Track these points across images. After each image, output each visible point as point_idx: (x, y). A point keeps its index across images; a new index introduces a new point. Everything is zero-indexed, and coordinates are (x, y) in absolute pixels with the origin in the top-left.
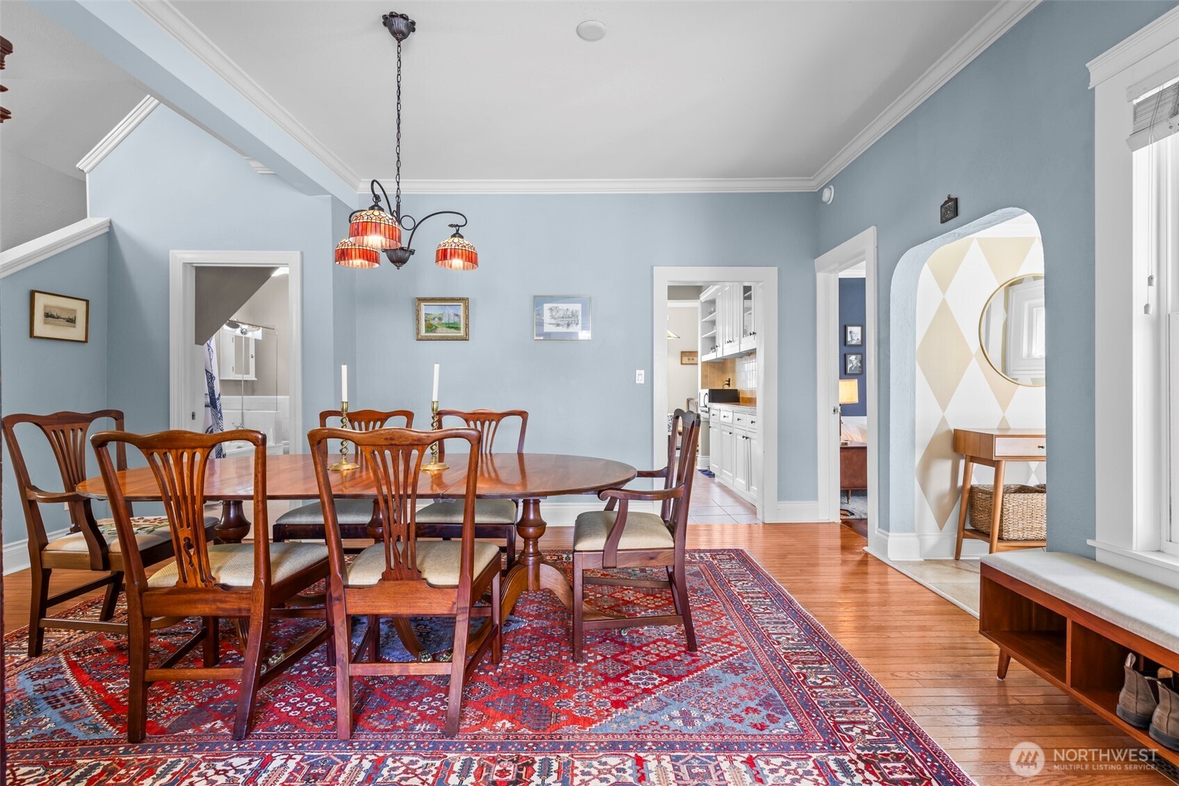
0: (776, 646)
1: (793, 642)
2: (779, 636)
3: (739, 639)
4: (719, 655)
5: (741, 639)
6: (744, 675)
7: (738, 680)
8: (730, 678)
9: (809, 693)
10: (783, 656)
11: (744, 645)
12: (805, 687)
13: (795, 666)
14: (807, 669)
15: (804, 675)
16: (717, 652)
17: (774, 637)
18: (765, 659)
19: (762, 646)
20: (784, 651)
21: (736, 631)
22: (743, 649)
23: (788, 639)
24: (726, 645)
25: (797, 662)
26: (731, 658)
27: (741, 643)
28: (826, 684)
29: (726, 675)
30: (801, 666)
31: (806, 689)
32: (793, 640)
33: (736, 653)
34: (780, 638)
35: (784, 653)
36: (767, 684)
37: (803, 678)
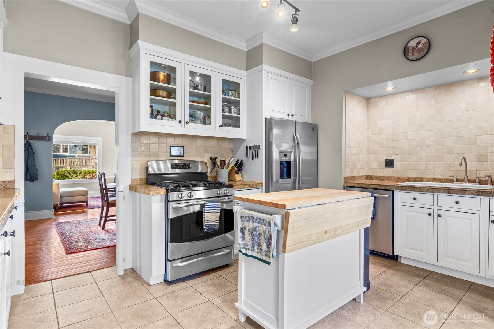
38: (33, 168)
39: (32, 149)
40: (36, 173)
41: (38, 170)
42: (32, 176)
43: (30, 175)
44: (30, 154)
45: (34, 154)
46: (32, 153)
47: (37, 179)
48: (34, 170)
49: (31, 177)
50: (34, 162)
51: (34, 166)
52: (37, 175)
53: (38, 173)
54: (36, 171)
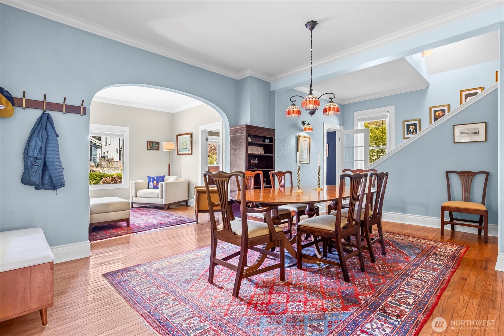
0: (174, 298)
1: (165, 304)
2: (173, 305)
3: (194, 294)
4: (198, 284)
5: (193, 295)
6: (183, 281)
7: (185, 278)
8: (188, 277)
9: (156, 283)
10: (169, 294)
11: (190, 292)
12: (158, 285)
13: (162, 291)
14: (157, 292)
15: (158, 289)
16: (200, 285)
17: (177, 303)
18: (177, 290)
19: (181, 295)
20: (169, 297)
21: (198, 298)
22: (189, 291)
23: (169, 304)
24: (198, 289)
25: (162, 293)
26: (192, 285)
27: (192, 293)
28: (148, 289)
29: (190, 278)
30: (160, 292)
31: (157, 284)
32: (166, 305)
33: (191, 287)
34: (173, 303)
35: (169, 296)
36: (173, 281)
37: (159, 288)
38: (57, 163)
39: (54, 129)
40: (61, 174)
41: (64, 169)
42: (53, 179)
43: (50, 177)
44: (50, 137)
45: (57, 137)
46: (55, 135)
47: (62, 185)
48: (57, 167)
49: (52, 181)
50: (57, 153)
51: (58, 160)
52: (62, 177)
53: (65, 173)
54: (61, 170)
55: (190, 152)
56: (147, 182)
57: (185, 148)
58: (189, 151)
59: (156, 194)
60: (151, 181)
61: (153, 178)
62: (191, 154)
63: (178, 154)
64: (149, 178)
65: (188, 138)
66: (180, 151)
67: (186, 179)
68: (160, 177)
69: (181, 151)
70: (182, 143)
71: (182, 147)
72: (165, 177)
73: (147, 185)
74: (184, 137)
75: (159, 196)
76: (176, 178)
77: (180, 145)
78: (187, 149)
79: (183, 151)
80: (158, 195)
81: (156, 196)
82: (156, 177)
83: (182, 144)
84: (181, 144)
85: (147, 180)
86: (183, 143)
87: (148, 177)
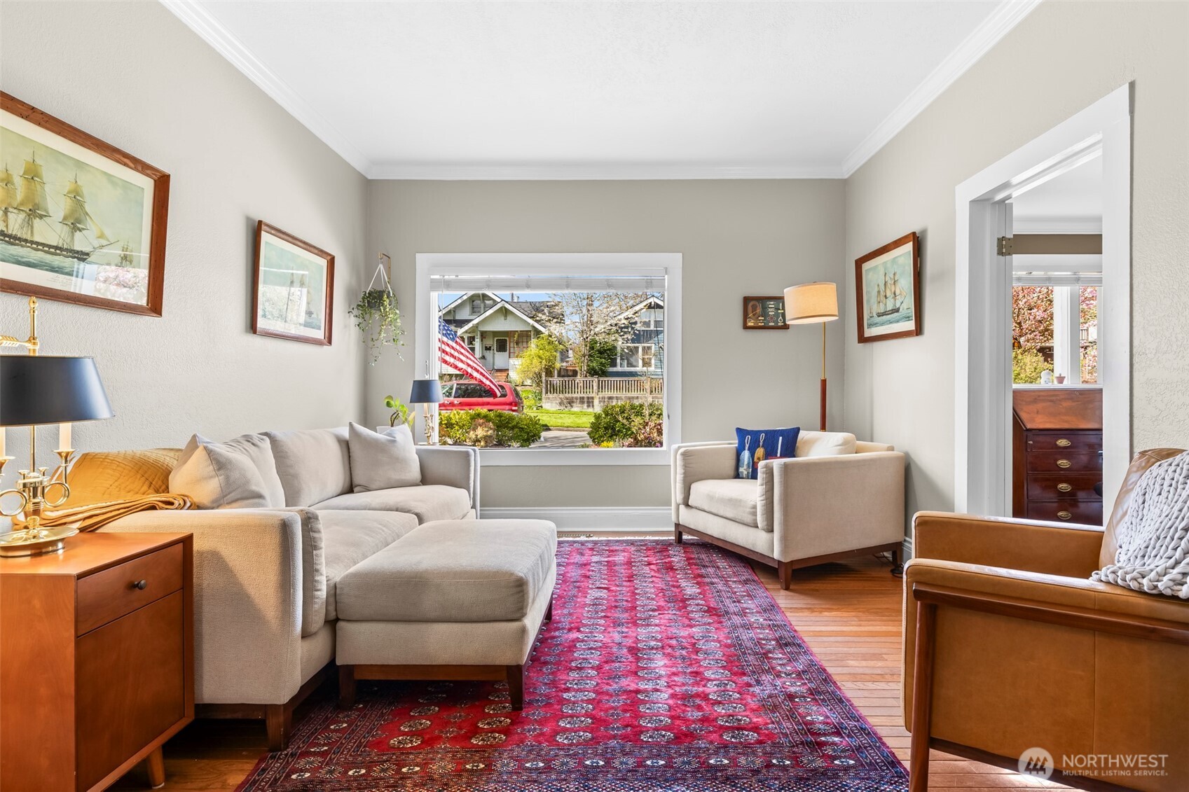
55: (910, 325)
56: (735, 451)
57: (890, 307)
58: (908, 318)
59: (748, 510)
60: (747, 448)
61: (755, 434)
62: (919, 330)
63: (862, 339)
64: (741, 433)
65: (901, 260)
66: (870, 326)
67: (891, 449)
68: (782, 433)
69: (875, 325)
70: (876, 289)
71: (877, 309)
72: (802, 434)
73: (732, 463)
74: (885, 263)
75: (760, 520)
76: (845, 443)
77: (868, 301)
78: (897, 310)
79: (882, 324)
80: (755, 514)
81: (748, 519)
82: (766, 432)
83: (879, 292)
84: (874, 293)
85: (735, 443)
86: (882, 287)
87: (739, 431)
